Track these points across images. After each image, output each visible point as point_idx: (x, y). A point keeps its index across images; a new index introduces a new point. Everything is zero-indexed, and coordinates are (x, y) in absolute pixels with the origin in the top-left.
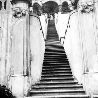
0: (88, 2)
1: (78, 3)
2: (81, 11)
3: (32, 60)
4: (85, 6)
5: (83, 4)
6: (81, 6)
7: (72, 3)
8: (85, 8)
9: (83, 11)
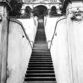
0: (80, 7)
1: (67, 8)
2: (71, 18)
3: (8, 77)
4: (76, 12)
5: (73, 9)
6: (71, 12)
7: (60, 7)
8: (76, 15)
9: (73, 19)
